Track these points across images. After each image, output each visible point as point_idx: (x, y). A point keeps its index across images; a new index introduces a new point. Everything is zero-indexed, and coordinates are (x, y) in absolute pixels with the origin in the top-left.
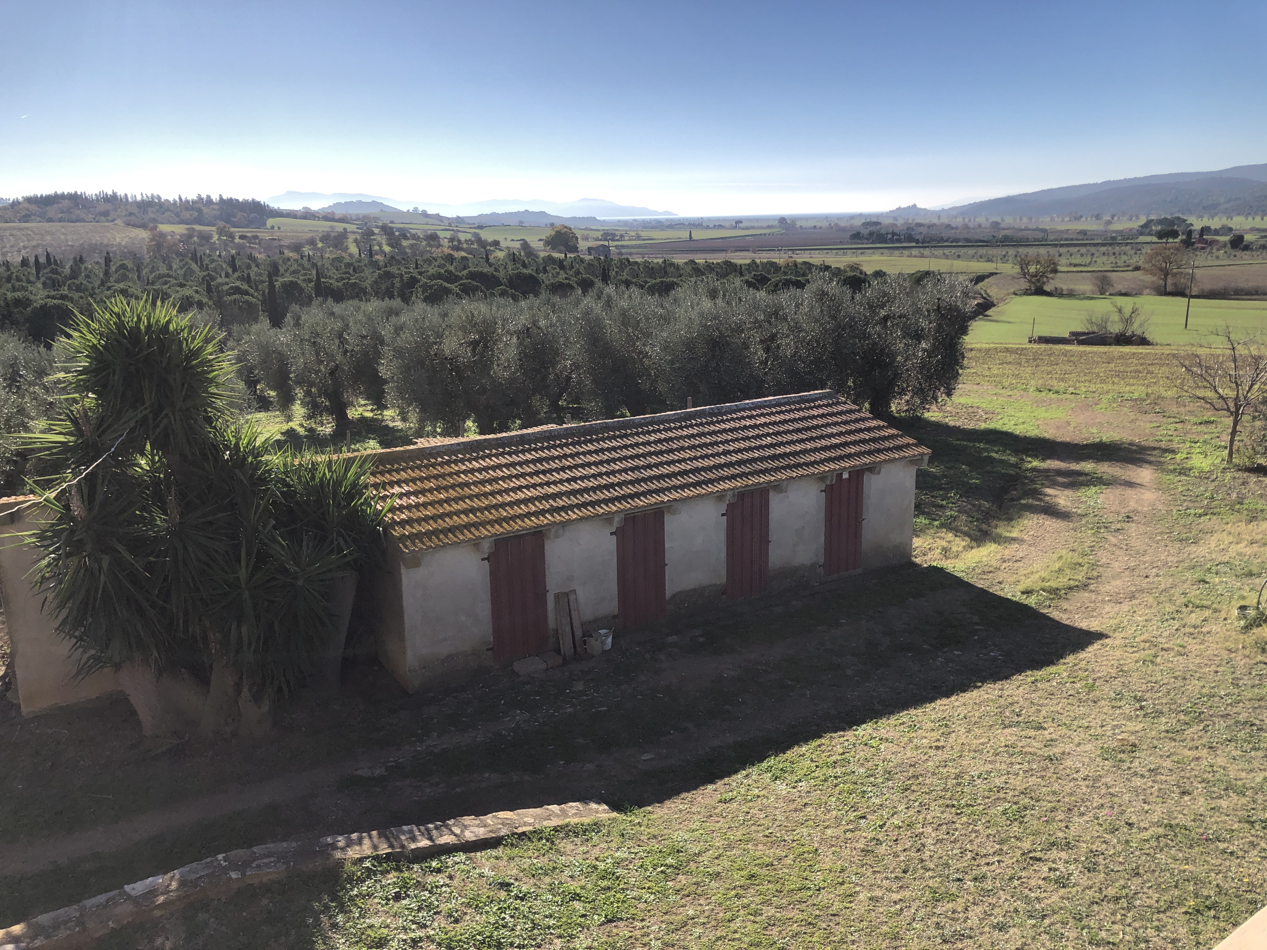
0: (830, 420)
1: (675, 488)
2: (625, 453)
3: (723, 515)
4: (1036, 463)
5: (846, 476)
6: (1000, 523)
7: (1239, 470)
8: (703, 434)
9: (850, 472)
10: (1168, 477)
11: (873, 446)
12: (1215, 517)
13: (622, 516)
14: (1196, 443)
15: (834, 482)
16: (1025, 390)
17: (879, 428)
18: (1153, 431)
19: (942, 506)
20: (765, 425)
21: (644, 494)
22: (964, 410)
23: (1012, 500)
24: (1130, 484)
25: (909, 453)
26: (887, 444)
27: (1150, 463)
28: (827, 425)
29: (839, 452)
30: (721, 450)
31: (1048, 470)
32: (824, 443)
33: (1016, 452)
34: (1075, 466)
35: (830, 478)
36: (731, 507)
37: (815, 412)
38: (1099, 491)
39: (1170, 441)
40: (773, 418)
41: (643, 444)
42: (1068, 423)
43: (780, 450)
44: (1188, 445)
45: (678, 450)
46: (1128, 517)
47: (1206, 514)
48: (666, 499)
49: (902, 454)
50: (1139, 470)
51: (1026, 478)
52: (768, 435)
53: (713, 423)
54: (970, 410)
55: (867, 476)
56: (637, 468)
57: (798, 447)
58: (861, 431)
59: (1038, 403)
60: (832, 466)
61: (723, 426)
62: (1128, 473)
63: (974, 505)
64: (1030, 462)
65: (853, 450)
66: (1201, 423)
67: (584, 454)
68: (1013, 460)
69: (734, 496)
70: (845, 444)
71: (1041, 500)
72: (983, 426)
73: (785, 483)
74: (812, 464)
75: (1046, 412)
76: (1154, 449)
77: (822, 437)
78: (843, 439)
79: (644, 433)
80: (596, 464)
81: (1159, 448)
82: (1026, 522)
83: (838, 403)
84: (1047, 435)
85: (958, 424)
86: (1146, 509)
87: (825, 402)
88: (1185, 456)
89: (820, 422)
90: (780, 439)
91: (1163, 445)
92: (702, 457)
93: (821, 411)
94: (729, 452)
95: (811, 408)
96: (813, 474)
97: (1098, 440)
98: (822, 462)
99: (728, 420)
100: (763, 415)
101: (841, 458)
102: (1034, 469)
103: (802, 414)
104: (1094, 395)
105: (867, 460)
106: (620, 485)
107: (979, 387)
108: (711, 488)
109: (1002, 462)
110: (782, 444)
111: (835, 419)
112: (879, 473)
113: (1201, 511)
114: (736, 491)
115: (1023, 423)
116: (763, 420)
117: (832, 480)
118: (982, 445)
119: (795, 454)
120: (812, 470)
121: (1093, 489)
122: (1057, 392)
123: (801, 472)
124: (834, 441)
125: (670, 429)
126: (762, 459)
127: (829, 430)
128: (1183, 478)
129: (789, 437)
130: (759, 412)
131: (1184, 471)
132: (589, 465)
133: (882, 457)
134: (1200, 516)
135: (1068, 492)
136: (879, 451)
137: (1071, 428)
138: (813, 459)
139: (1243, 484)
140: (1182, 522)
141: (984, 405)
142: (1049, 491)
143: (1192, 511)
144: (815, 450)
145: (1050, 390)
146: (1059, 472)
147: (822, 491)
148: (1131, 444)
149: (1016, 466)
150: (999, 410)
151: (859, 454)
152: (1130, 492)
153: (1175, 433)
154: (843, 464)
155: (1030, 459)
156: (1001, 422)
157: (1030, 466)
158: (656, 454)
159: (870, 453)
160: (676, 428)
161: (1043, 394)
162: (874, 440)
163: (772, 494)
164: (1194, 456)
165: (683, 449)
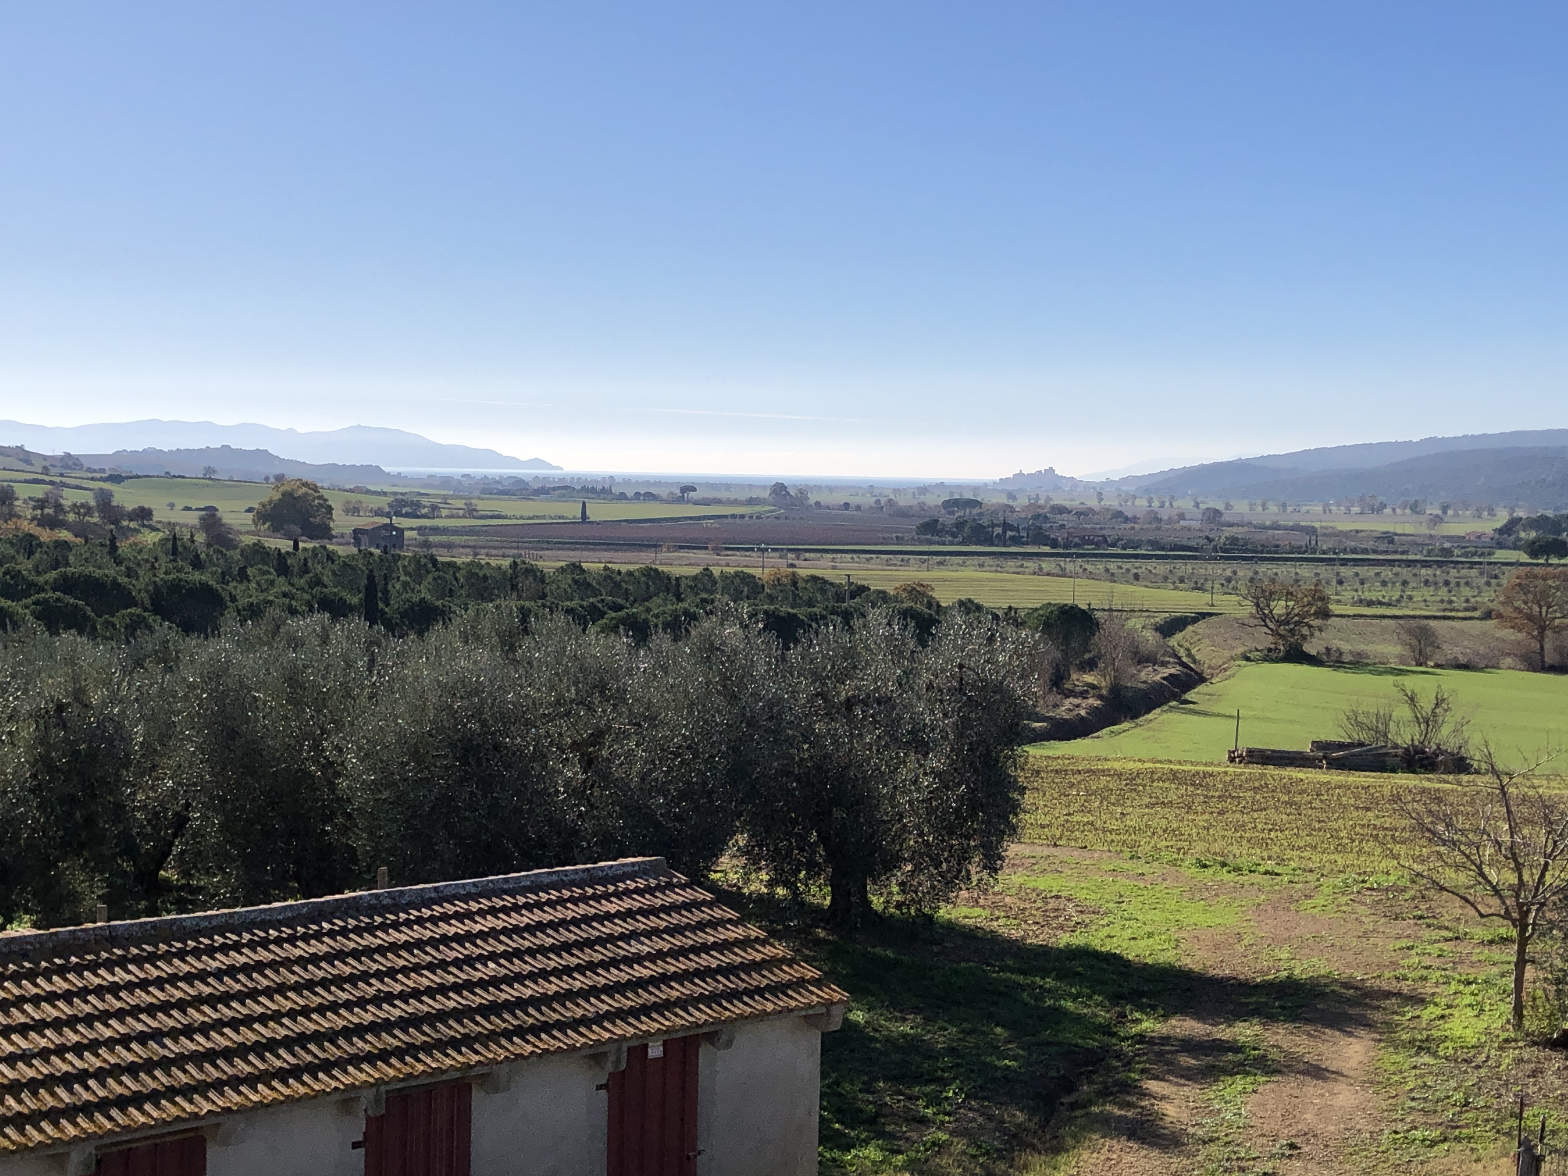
0: (642, 924)
1: (235, 1082)
2: (142, 997)
3: (356, 1145)
4: (1149, 1025)
5: (655, 1051)
6: (1035, 1159)
7: (1535, 1043)
8: (341, 955)
9: (665, 1044)
10: (1395, 1058)
11: (724, 983)
12: (1459, 1147)
13: (90, 1149)
14: (1470, 983)
15: (623, 1066)
16: (1174, 863)
17: (745, 943)
18: (1397, 957)
19: (923, 1121)
20: (494, 933)
21: (154, 1097)
22: (1039, 904)
23: (1073, 1106)
24: (1317, 1072)
25: (798, 1000)
26: (756, 980)
27: (1369, 1025)
28: (634, 935)
29: (645, 997)
30: (371, 991)
31: (1166, 1040)
32: (615, 975)
33: (1116, 998)
34: (1224, 1032)
35: (612, 1058)
36: (375, 1125)
37: (612, 907)
38: (1250, 1088)
39: (1424, 979)
40: (515, 919)
41: (189, 978)
42: (1239, 937)
43: (508, 993)
44: (1453, 987)
45: (268, 993)
46: (1292, 1146)
47: (1445, 1140)
48: (206, 1107)
49: (783, 1002)
50: (1344, 1040)
51: (1118, 1056)
52: (493, 957)
53: (371, 929)
54: (1053, 903)
55: (705, 1052)
56: (157, 1035)
57: (552, 987)
58: (705, 948)
59: (1194, 892)
60: (621, 1029)
61: (395, 936)
62: (1324, 1048)
63: (990, 1118)
64: (1137, 1021)
65: (676, 991)
66: (1491, 942)
67: (36, 1000)
68: (1103, 1015)
69: (377, 1100)
70: (664, 979)
71: (1130, 1105)
72: (1064, 939)
73: (505, 1068)
74: (575, 1024)
75: (1205, 911)
76: (1388, 995)
77: (614, 963)
78: (659, 968)
79: (197, 953)
80: (57, 1025)
81: (1398, 994)
82: (1085, 1155)
83: (670, 886)
84: (1188, 963)
85: (1016, 934)
86: (1331, 1128)
87: (641, 883)
88: (1438, 1012)
89: (618, 928)
90: (517, 966)
91: (1405, 987)
92: (321, 1010)
93: (627, 904)
94: (389, 998)
95: (607, 896)
96: (573, 1048)
97: (1285, 973)
98: (599, 1019)
99: (408, 923)
100: (493, 911)
101: (645, 1010)
102: (1141, 1038)
103: (582, 909)
104: (1311, 877)
105: (700, 1015)
106: (100, 1075)
107: (1085, 853)
108: (325, 1082)
109: (1078, 1019)
110: (519, 978)
111: (654, 922)
112: (729, 1044)
113: (1435, 1134)
114: (383, 1088)
115: (1150, 935)
116: (491, 922)
117: (618, 1061)
118: (1049, 983)
119: (544, 1000)
120: (575, 1039)
121: (1240, 1082)
122: (1237, 869)
123: (547, 1042)
124: (641, 972)
125: (265, 943)
126: (459, 1014)
127: (635, 948)
128: (1427, 1059)
129: (540, 963)
130: (485, 903)
131: (1424, 1046)
132: (39, 1026)
133: (738, 1008)
134: (1433, 1143)
135: (1191, 1091)
136: (733, 995)
137: (1239, 948)
138: (579, 1013)
139: (1533, 1074)
140: (1395, 1157)
141: (1083, 894)
142: (1153, 1086)
143: (1417, 1134)
144: (594, 992)
145: (1224, 865)
146: (1189, 1045)
147: (599, 1087)
148: (1346, 985)
149: (1107, 1030)
150: (1111, 905)
151: (684, 1003)
152: (1312, 1089)
153: (1437, 963)
154: (647, 1025)
155: (1137, 1015)
156: (1105, 931)
157: (1135, 1029)
158: (212, 1001)
159: (711, 999)
160: (278, 941)
161: (1211, 871)
162: (728, 971)
163: (477, 1095)
164: (1456, 1013)
165: (282, 989)
